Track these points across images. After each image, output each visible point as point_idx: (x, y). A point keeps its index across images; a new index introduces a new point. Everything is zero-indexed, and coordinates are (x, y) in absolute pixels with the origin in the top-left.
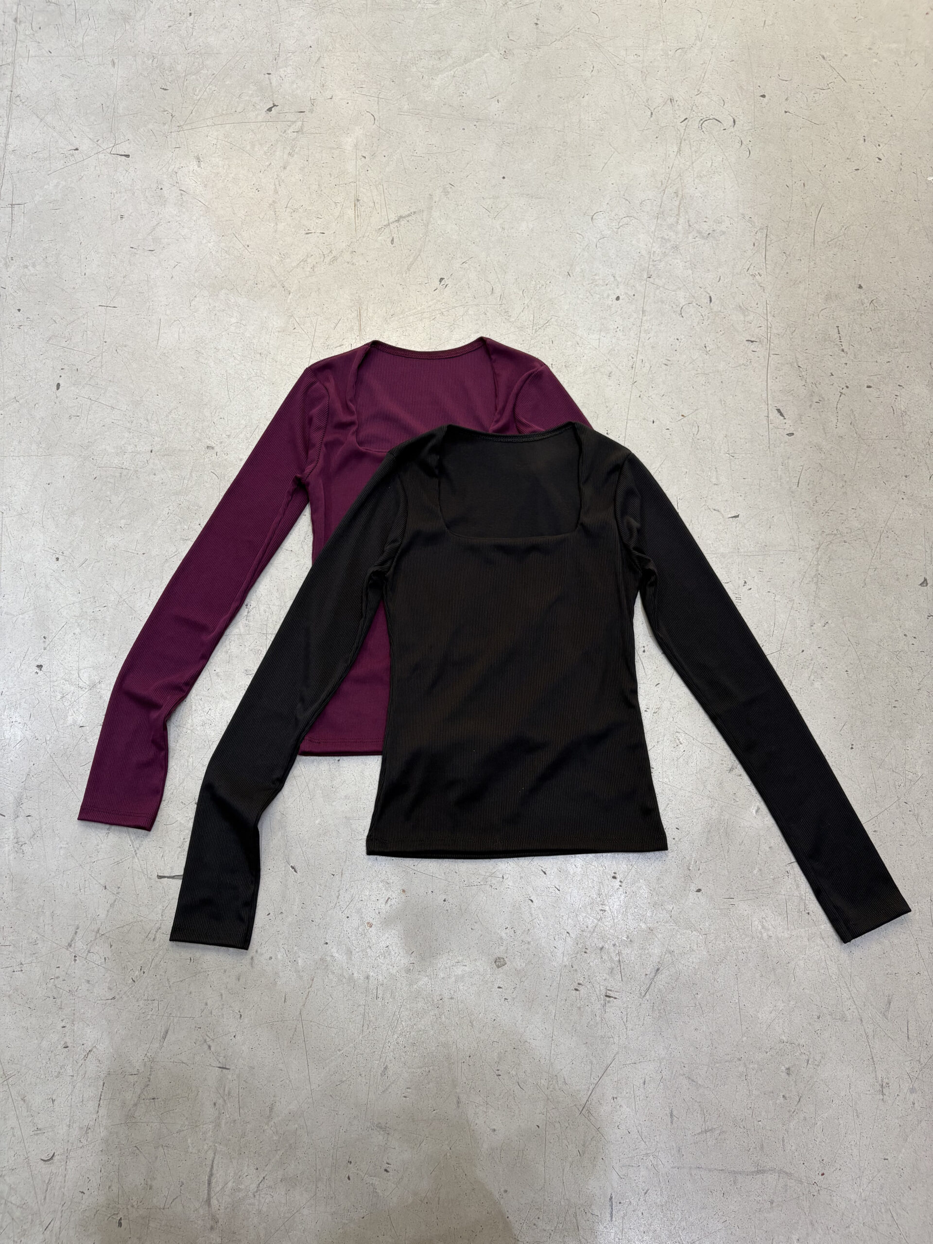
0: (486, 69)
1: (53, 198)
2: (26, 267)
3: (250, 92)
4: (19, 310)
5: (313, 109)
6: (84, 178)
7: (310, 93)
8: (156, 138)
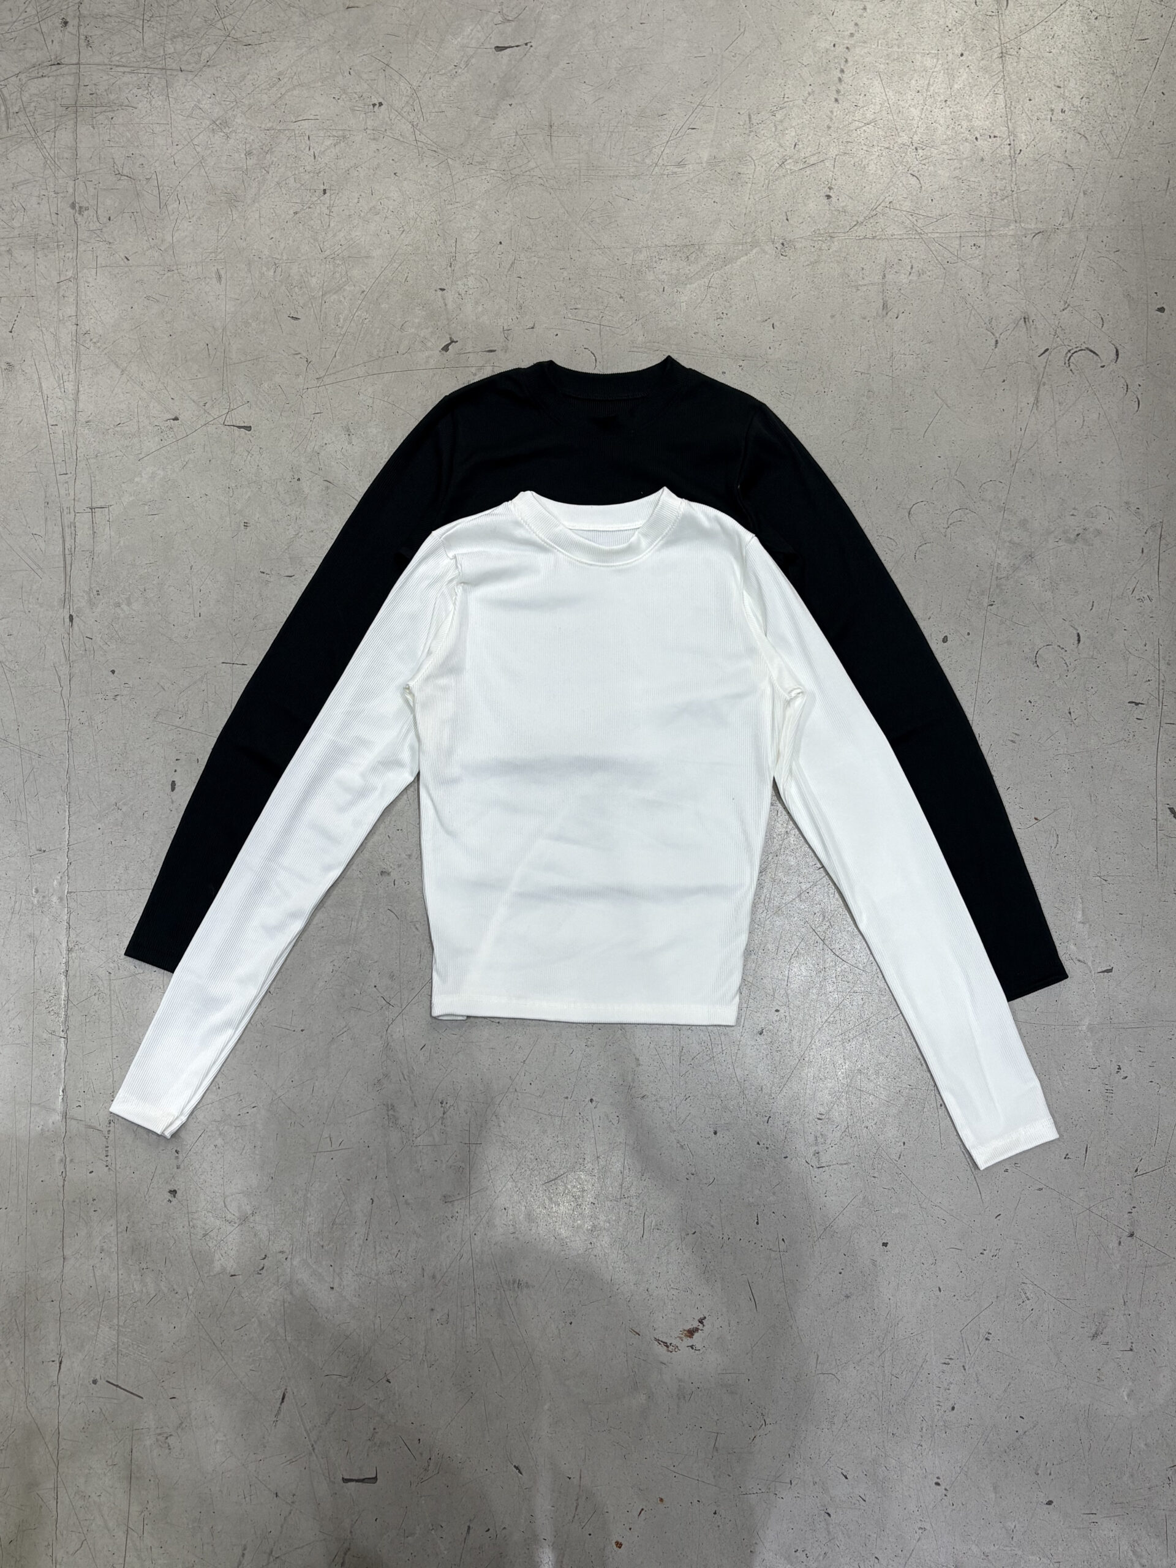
0: (756, 274)
1: (147, 497)
2: (118, 605)
3: (417, 320)
4: (113, 672)
5: (507, 346)
6: (190, 465)
7: (502, 320)
8: (287, 399)
